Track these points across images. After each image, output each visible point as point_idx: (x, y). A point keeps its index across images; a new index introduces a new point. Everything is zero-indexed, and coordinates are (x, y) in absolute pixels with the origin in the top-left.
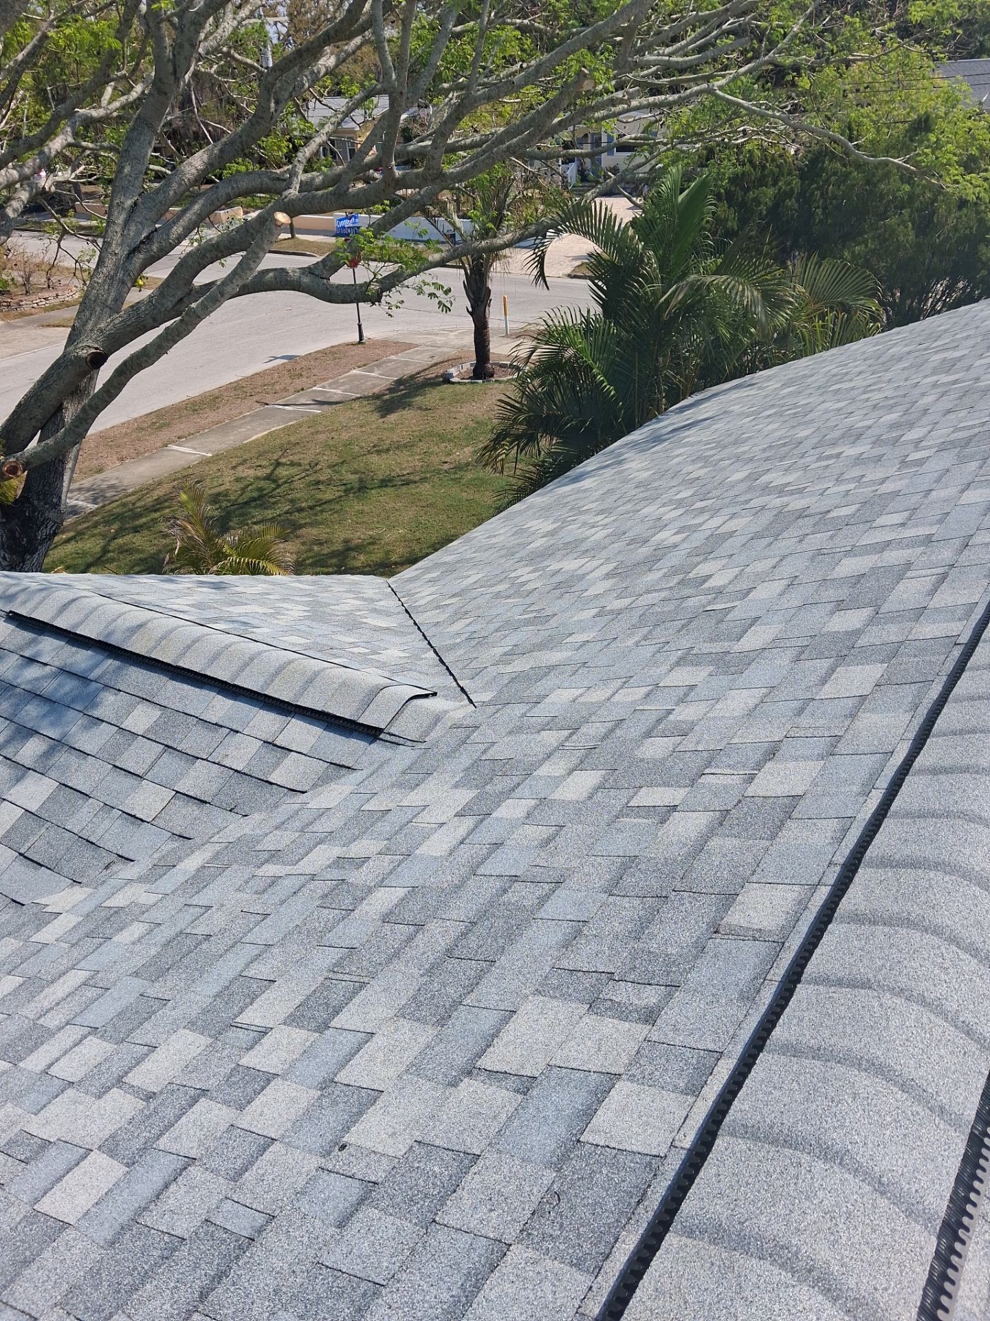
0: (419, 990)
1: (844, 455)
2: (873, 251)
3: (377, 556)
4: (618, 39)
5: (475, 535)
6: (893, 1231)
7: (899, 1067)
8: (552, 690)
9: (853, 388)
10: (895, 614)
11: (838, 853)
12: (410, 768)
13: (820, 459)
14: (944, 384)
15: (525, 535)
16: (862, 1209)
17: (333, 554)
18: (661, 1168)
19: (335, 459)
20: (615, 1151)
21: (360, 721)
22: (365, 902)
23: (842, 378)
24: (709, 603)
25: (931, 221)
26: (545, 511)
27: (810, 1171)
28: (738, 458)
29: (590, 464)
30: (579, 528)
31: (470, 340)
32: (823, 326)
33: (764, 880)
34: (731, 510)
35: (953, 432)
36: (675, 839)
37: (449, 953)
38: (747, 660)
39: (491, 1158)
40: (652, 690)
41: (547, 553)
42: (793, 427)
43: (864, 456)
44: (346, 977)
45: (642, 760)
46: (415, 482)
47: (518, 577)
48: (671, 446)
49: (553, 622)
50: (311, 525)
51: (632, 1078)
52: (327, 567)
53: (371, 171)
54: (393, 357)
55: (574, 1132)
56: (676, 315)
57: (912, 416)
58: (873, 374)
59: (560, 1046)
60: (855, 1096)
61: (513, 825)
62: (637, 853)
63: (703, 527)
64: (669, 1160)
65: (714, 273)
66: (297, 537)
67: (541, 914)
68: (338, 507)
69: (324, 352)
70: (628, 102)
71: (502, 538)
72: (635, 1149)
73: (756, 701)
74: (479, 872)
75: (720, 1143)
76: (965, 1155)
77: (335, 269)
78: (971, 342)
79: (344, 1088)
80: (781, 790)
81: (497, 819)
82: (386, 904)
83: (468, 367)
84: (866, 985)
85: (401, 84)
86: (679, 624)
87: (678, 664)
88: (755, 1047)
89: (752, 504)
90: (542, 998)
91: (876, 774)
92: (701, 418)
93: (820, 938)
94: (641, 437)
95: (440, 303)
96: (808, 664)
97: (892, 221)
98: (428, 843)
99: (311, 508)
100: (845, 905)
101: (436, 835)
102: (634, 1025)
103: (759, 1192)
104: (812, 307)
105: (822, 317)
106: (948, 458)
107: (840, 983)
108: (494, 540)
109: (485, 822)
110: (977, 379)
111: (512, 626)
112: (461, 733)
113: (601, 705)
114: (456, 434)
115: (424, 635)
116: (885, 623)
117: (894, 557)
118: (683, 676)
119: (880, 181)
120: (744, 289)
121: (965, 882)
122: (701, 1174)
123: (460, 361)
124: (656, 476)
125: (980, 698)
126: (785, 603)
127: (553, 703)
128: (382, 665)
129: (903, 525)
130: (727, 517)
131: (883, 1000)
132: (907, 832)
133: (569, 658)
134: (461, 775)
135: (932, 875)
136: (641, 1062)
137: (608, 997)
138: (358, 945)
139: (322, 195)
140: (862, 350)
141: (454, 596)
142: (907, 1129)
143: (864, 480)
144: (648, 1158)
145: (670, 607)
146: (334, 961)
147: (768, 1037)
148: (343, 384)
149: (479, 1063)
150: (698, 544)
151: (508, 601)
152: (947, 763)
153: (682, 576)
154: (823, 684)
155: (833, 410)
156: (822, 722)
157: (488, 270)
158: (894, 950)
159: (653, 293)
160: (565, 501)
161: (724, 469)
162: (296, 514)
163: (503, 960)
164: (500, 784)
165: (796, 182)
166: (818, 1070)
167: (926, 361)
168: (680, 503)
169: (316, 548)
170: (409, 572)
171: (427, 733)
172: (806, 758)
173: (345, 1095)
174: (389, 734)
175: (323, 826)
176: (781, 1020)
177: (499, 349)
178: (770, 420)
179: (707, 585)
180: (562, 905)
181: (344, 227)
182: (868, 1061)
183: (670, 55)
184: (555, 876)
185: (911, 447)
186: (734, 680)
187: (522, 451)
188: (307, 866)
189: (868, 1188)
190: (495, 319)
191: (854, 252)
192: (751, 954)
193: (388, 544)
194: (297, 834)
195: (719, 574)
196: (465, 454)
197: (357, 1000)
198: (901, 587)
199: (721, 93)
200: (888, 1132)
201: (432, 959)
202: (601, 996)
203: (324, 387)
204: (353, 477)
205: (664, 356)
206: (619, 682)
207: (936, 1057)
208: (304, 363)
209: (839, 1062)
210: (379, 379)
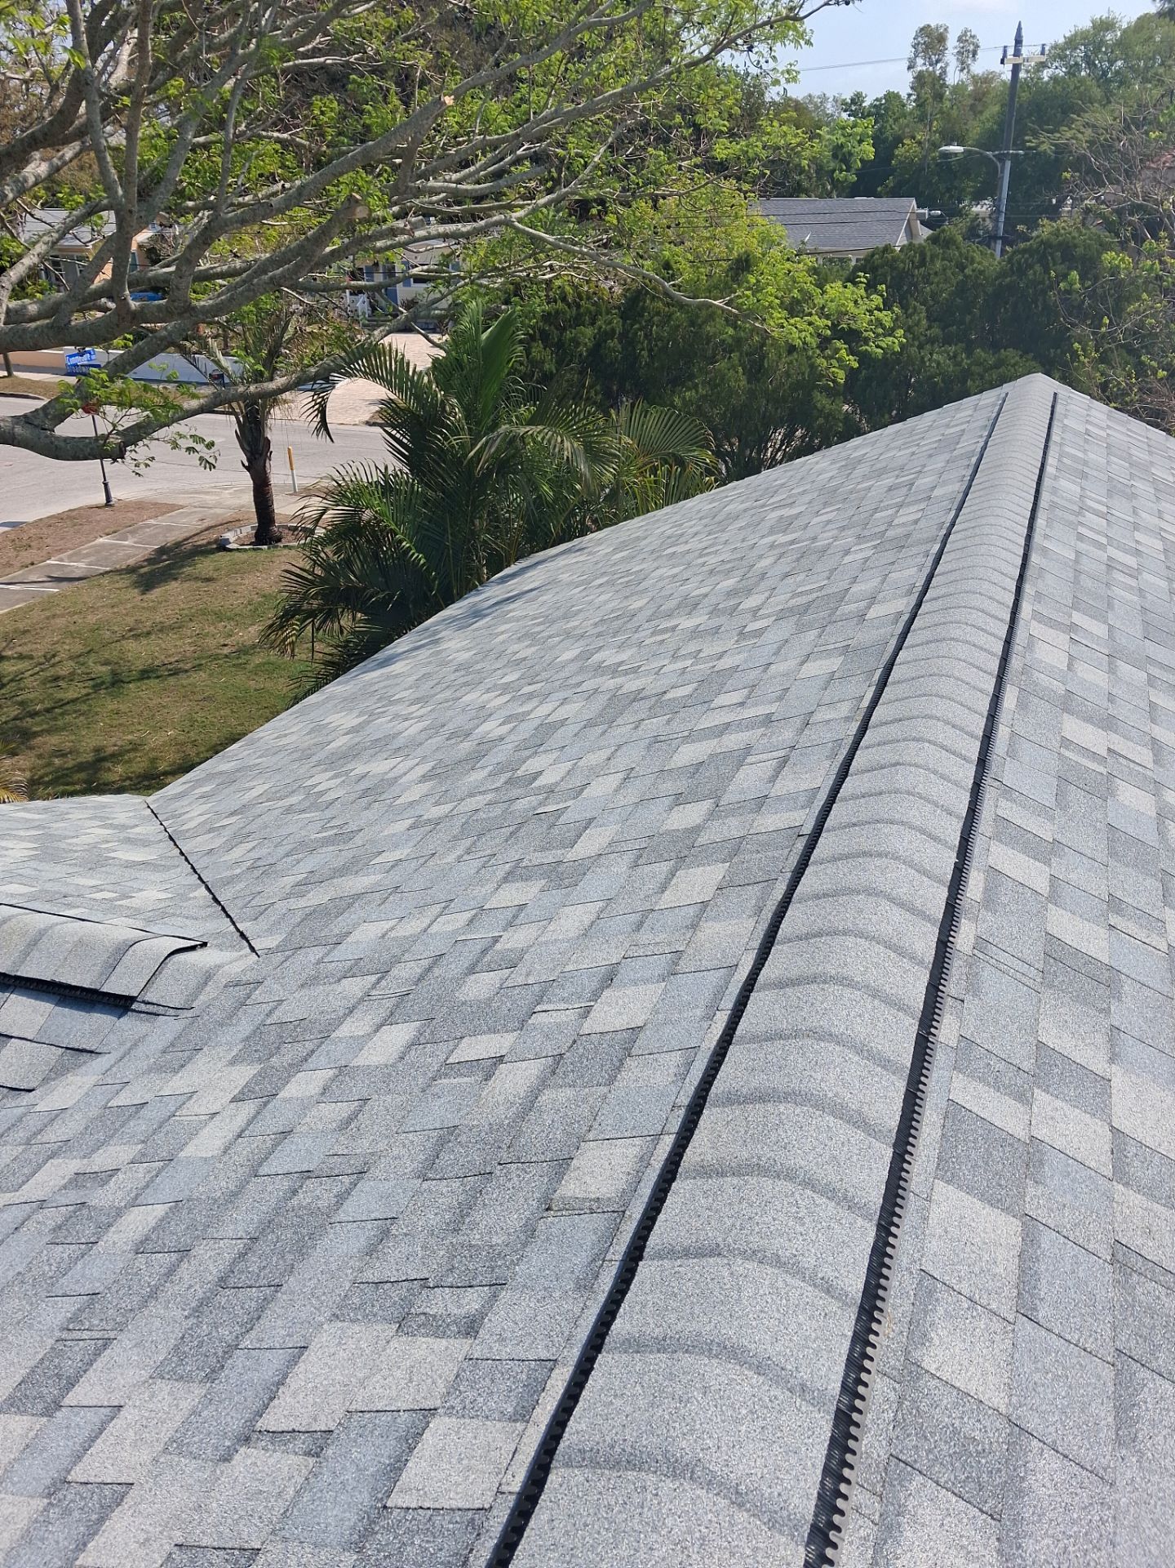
0: (183, 1338)
1: (680, 627)
2: (704, 398)
3: (139, 765)
4: (398, 161)
5: (261, 734)
6: (755, 1549)
7: (753, 1346)
8: (356, 926)
9: (688, 552)
10: (737, 806)
11: (682, 1093)
12: (172, 1045)
13: (653, 634)
14: (782, 545)
15: (324, 732)
16: (717, 1531)
17: (81, 767)
18: (485, 1524)
19: (78, 648)
20: (430, 1512)
21: (105, 989)
22: (113, 1229)
23: (677, 539)
24: (540, 804)
25: (761, 366)
26: (348, 702)
27: (657, 1495)
28: (568, 634)
29: (402, 644)
30: (390, 721)
31: (248, 499)
32: (655, 482)
33: (602, 1136)
34: (562, 695)
35: (792, 598)
36: (501, 1099)
37: (222, 1282)
38: (582, 869)
39: (275, 1550)
40: (476, 915)
41: (351, 754)
42: (626, 597)
43: (701, 628)
44: (86, 1335)
45: (464, 1003)
46: (186, 671)
47: (315, 786)
48: (494, 622)
49: (358, 840)
50: (48, 732)
51: (450, 1411)
52: (73, 784)
53: (103, 300)
54: (152, 521)
55: (380, 1496)
56: (490, 471)
57: (751, 582)
58: (709, 534)
59: (362, 1383)
60: (705, 1390)
61: (305, 1105)
62: (457, 1122)
63: (532, 716)
64: (495, 1512)
65: (528, 424)
66: (31, 748)
67: (341, 1216)
68: (84, 707)
69: (59, 517)
70: (411, 232)
71: (294, 738)
72: (454, 1504)
73: (593, 917)
74: (262, 1171)
75: (553, 1479)
76: (832, 1438)
77: (61, 418)
78: (807, 498)
79: (81, 1489)
80: (621, 1023)
81: (285, 1100)
82: (140, 1229)
83: (248, 530)
84: (715, 1252)
85: (129, 201)
86: (506, 831)
87: (505, 880)
88: (592, 1348)
89: (584, 687)
90: (340, 1324)
91: (719, 994)
92: (526, 589)
93: (663, 1201)
94: (460, 611)
95: (201, 459)
96: (647, 869)
97: (721, 365)
98: (195, 1141)
99: (48, 710)
100: (690, 1156)
101: (206, 1131)
102: (451, 1341)
103: (599, 1533)
104: (640, 461)
105: (654, 470)
106: (786, 628)
107: (687, 1253)
108: (284, 741)
109: (270, 1106)
110: (814, 539)
111: (308, 847)
112: (241, 992)
113: (414, 939)
114: (237, 611)
115: (193, 868)
116: (726, 817)
117: (733, 741)
118: (511, 895)
119: (704, 322)
120: (562, 441)
121: (818, 1113)
122: (532, 1523)
123: (237, 524)
124: (479, 657)
125: (825, 895)
126: (621, 800)
127: (357, 942)
128: (135, 913)
129: (742, 704)
130: (558, 703)
131: (734, 1268)
132: (754, 1060)
133: (378, 884)
134: (240, 1047)
135: (782, 1108)
136: (461, 1388)
137: (421, 1310)
138: (101, 1289)
139: (36, 329)
140: (697, 508)
141: (232, 814)
142: (764, 1419)
143: (701, 655)
144: (470, 1513)
145: (497, 811)
146: (69, 1315)
147: (607, 1333)
148: (88, 555)
149: (259, 1424)
150: (527, 735)
151: (303, 816)
152: (794, 973)
153: (510, 774)
154: (663, 892)
155: (668, 577)
156: (662, 936)
157: (265, 418)
158: (744, 1205)
159: (462, 446)
160: (373, 689)
161: (552, 648)
162: (28, 719)
163: (292, 1282)
164: (289, 1054)
165: (617, 323)
166: (663, 1366)
167: (763, 520)
168: (505, 688)
169: (57, 761)
170: (176, 787)
171: (195, 995)
172: (646, 981)
173: (82, 1498)
174: (143, 1002)
175: (56, 1134)
176: (621, 1310)
177: (285, 508)
178: (601, 590)
179: (536, 784)
180: (365, 1202)
181: (76, 365)
182: (719, 1345)
183: (458, 182)
184: (357, 1163)
185: (749, 616)
186: (568, 895)
187: (318, 630)
188: (33, 1190)
189: (723, 1503)
190: (278, 473)
191: (684, 398)
192: (588, 1230)
193: (153, 749)
194: (20, 1149)
195: (550, 769)
196: (251, 633)
197: (98, 1365)
198: (741, 775)
199: (520, 226)
200: (744, 1428)
201: (200, 1294)
202: (413, 1310)
203: (62, 560)
204: (104, 669)
205: (481, 518)
206: (437, 909)
207: (794, 1326)
208: (33, 531)
209: (687, 1351)
210: (134, 548)
